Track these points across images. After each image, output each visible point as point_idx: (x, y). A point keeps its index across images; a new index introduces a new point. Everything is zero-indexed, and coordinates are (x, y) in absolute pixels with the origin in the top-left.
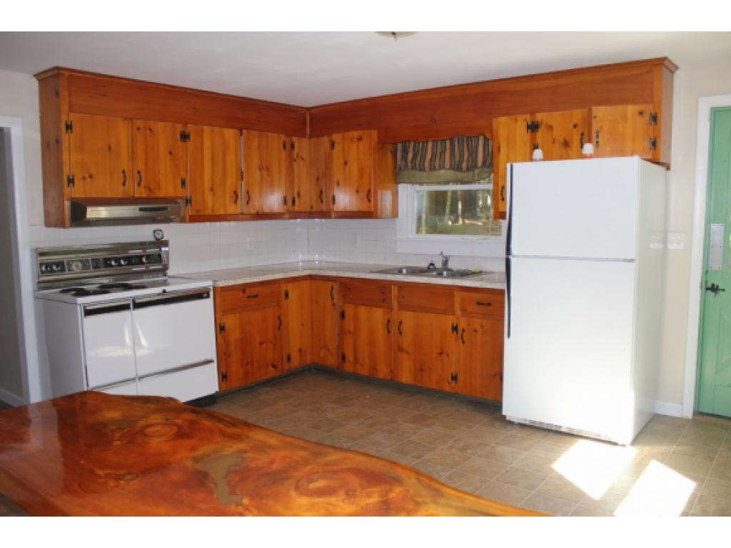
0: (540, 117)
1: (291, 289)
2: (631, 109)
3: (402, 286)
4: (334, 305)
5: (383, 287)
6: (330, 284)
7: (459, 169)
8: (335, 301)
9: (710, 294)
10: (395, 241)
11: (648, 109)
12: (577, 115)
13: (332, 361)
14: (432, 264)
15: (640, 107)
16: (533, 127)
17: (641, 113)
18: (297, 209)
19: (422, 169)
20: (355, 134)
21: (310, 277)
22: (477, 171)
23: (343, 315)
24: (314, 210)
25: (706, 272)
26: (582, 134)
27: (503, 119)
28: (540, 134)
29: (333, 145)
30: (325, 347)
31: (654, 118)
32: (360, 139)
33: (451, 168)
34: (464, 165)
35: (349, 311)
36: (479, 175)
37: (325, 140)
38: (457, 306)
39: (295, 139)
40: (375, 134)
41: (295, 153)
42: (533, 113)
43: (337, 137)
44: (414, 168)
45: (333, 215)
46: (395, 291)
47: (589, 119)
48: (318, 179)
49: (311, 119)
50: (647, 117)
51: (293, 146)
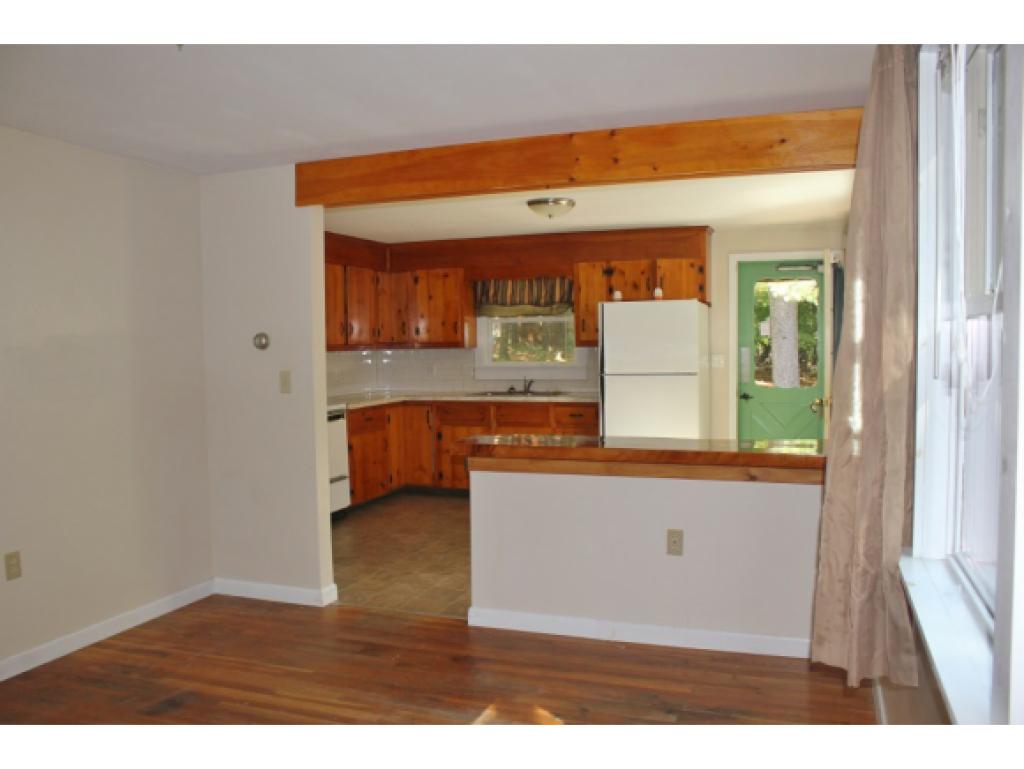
0: (614, 264)
1: (393, 414)
2: (685, 262)
3: (499, 406)
4: (430, 428)
5: (482, 407)
6: (426, 409)
7: (537, 304)
8: (431, 424)
9: (743, 400)
10: (474, 370)
11: (698, 263)
12: (644, 263)
13: (427, 480)
14: (512, 389)
15: (692, 261)
16: (609, 272)
17: (692, 265)
18: (381, 340)
19: (504, 304)
20: (440, 271)
21: (404, 404)
22: (555, 306)
23: (439, 436)
24: (395, 341)
25: (740, 384)
26: (648, 279)
27: (582, 265)
28: (616, 279)
29: (416, 280)
30: (421, 468)
31: (702, 270)
32: (446, 276)
33: (531, 303)
34: (542, 301)
35: (447, 431)
36: (557, 309)
37: (408, 276)
38: (552, 420)
39: (379, 273)
40: (461, 272)
41: (380, 287)
42: (608, 262)
43: (420, 273)
44: (496, 302)
45: (416, 345)
46: (492, 411)
47: (653, 268)
48: (399, 311)
49: (391, 255)
50: (696, 268)
51: (378, 280)
